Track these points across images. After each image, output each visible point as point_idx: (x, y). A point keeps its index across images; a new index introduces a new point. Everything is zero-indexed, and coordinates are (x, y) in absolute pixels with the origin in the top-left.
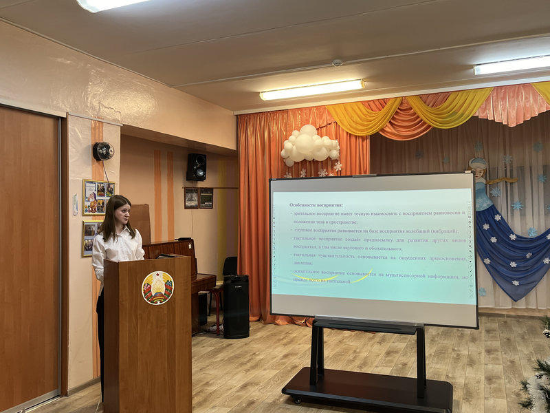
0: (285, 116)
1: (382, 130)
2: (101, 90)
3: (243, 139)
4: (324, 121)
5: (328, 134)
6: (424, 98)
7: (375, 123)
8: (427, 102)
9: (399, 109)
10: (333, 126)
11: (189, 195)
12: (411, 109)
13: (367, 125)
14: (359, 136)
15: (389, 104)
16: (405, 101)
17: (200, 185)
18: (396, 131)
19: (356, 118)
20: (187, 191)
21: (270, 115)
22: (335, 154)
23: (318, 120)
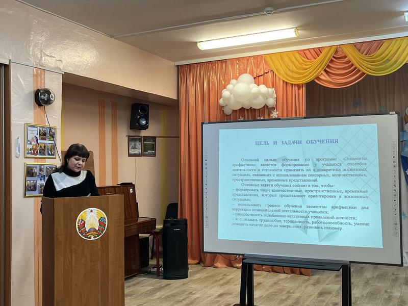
0: (224, 66)
1: (318, 78)
2: (43, 39)
3: (183, 89)
4: (261, 70)
5: (265, 83)
6: (358, 46)
7: (311, 71)
8: (361, 51)
9: (333, 57)
10: (270, 74)
11: (132, 144)
12: (345, 57)
13: (302, 74)
14: (295, 85)
15: (324, 52)
16: (339, 50)
17: (143, 133)
18: (331, 78)
19: (292, 67)
20: (131, 139)
21: (210, 65)
22: (271, 102)
23: (255, 70)
